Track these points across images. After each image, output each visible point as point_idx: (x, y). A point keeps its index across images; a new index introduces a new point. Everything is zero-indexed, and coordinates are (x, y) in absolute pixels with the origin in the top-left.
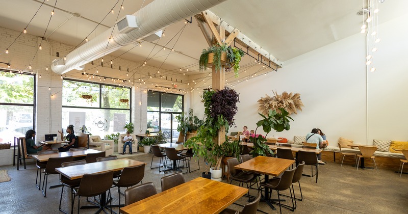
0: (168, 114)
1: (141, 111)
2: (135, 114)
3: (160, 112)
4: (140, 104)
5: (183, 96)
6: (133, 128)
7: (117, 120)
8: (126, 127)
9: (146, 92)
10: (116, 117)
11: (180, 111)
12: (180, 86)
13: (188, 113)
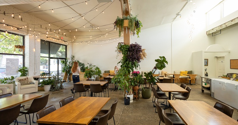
0: (56, 59)
1: (35, 56)
2: (30, 59)
3: (50, 58)
4: (34, 50)
5: (66, 46)
6: (27, 71)
7: (10, 65)
8: (19, 71)
9: (39, 40)
10: (9, 61)
11: (64, 57)
12: (65, 38)
13: (70, 59)
